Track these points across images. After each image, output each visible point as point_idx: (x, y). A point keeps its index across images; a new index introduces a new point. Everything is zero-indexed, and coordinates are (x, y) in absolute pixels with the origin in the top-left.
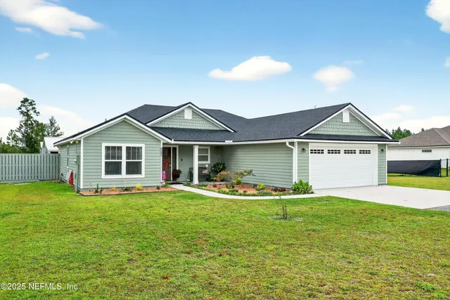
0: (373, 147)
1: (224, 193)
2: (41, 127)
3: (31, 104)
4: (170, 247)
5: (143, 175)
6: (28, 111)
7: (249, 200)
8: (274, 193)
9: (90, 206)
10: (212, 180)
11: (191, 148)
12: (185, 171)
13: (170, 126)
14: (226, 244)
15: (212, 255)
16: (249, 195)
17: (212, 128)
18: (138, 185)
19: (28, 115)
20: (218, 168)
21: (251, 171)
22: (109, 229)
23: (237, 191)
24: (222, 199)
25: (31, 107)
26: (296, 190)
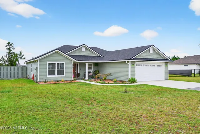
0: (163, 64)
1: (99, 83)
2: (16, 55)
3: (11, 45)
4: (81, 103)
5: (64, 76)
6: (10, 48)
7: (110, 86)
8: (120, 83)
9: (44, 88)
10: (94, 78)
11: (85, 64)
12: (82, 74)
13: (76, 54)
14: (103, 102)
15: (98, 105)
16: (110, 84)
17: (94, 55)
18: (63, 80)
19: (10, 50)
20: (96, 73)
21: (111, 74)
22: (54, 97)
23: (105, 82)
24: (99, 85)
25: (11, 46)
26: (130, 82)
